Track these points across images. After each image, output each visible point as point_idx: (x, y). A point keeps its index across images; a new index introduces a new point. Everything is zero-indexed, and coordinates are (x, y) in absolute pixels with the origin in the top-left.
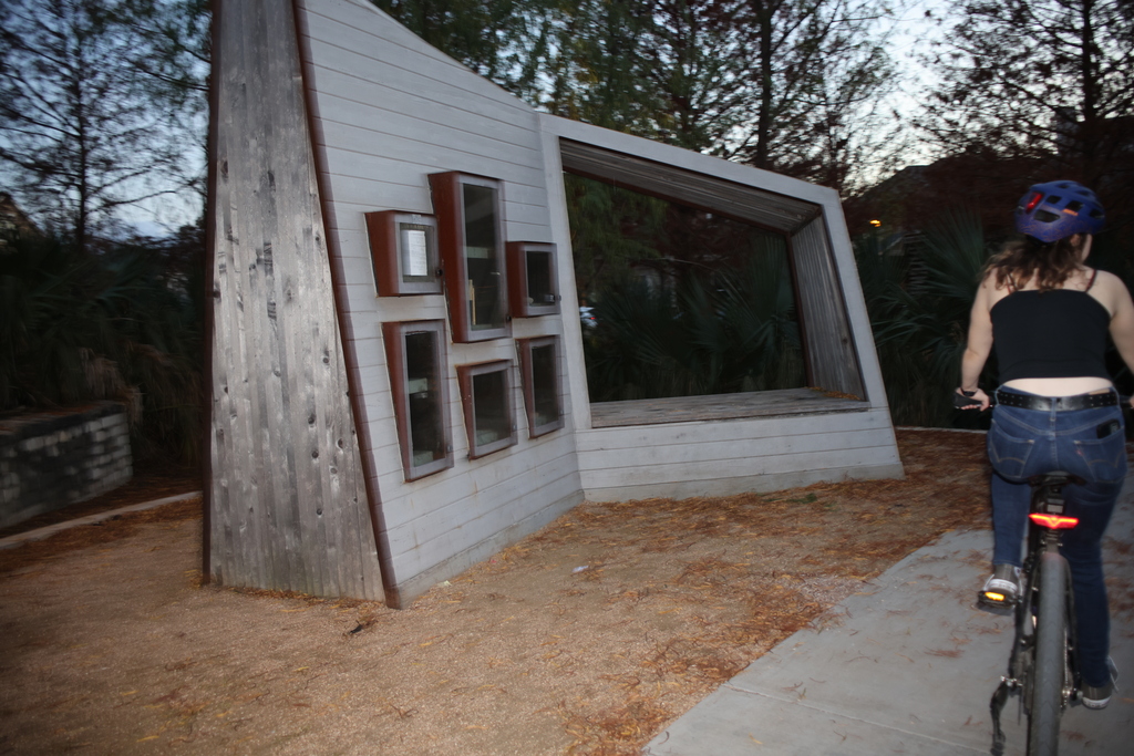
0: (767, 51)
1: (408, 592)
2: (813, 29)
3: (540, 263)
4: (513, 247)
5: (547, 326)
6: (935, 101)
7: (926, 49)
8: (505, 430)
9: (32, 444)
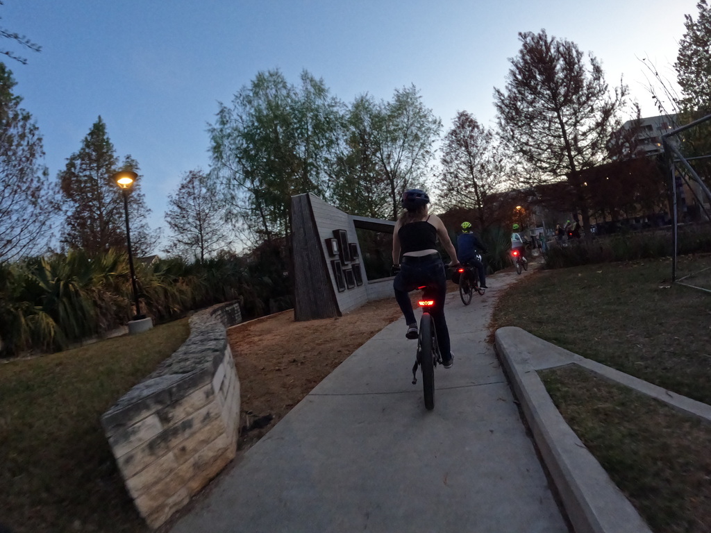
0: (393, 189)
1: (343, 313)
2: (405, 182)
3: (355, 247)
4: (350, 244)
5: (357, 262)
6: (440, 198)
7: (435, 184)
8: (353, 283)
9: (227, 309)
